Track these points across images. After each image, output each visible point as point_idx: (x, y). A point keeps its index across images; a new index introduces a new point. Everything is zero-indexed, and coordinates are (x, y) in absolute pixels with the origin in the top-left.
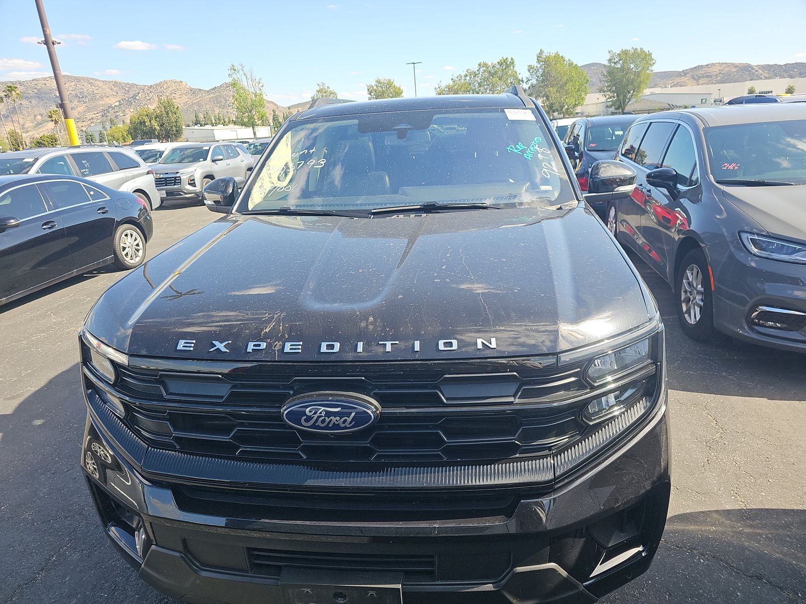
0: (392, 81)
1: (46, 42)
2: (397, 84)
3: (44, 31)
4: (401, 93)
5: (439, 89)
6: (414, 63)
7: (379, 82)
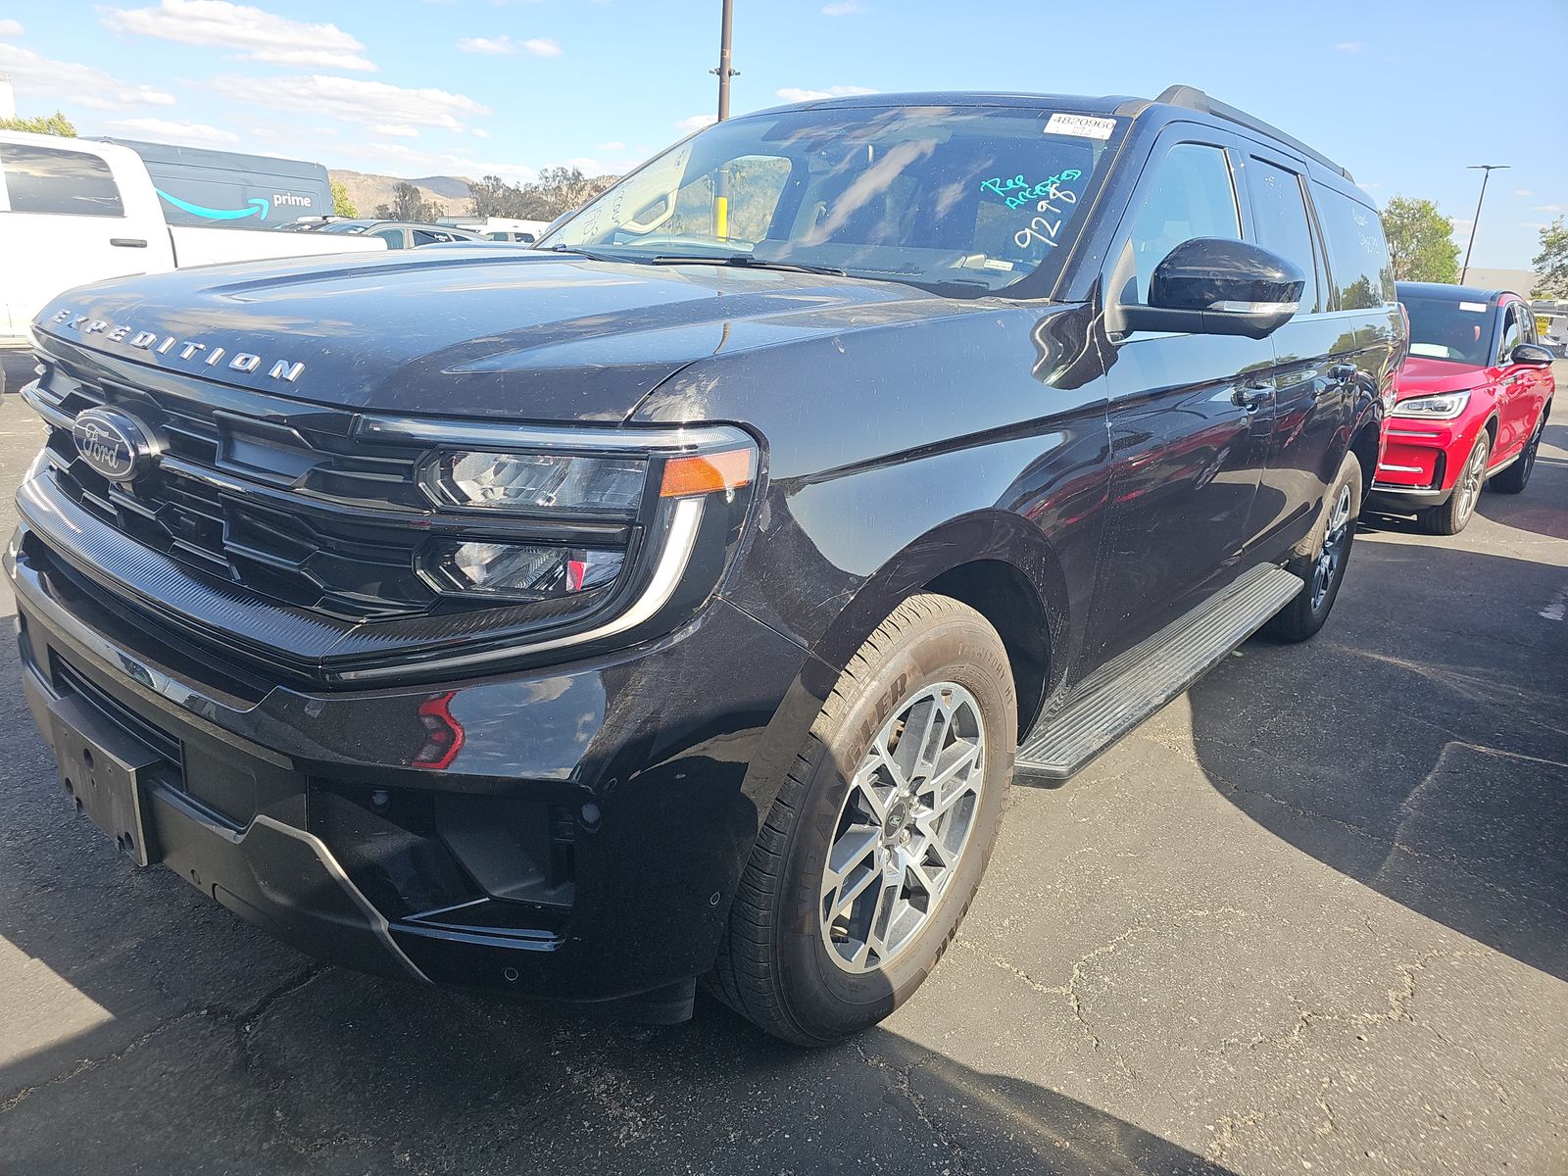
0: (1431, 205)
1: (720, 72)
2: (1441, 212)
3: (722, 53)
4: (1447, 234)
5: (1552, 234)
6: (1488, 168)
7: (1398, 205)
